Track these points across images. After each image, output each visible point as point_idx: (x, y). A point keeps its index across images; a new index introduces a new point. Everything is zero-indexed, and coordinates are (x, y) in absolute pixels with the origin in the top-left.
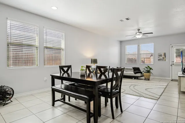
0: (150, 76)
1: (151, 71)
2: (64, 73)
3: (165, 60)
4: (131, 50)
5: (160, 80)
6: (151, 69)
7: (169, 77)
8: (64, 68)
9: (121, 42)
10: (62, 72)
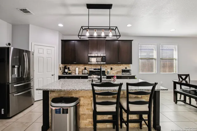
2: (182, 80)
8: (182, 76)
10: (181, 80)
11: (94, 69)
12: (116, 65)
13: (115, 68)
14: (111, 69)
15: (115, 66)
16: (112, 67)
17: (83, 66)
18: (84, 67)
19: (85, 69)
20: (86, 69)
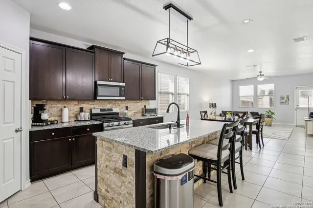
0: (272, 121)
1: (273, 116)
3: (288, 104)
4: (246, 91)
5: (284, 126)
6: (273, 113)
7: (294, 123)
9: (233, 81)
11: (102, 110)
12: (133, 101)
13: (131, 107)
14: (127, 108)
15: (131, 104)
16: (128, 105)
17: (76, 105)
18: (79, 107)
19: (81, 110)
20: (84, 110)
